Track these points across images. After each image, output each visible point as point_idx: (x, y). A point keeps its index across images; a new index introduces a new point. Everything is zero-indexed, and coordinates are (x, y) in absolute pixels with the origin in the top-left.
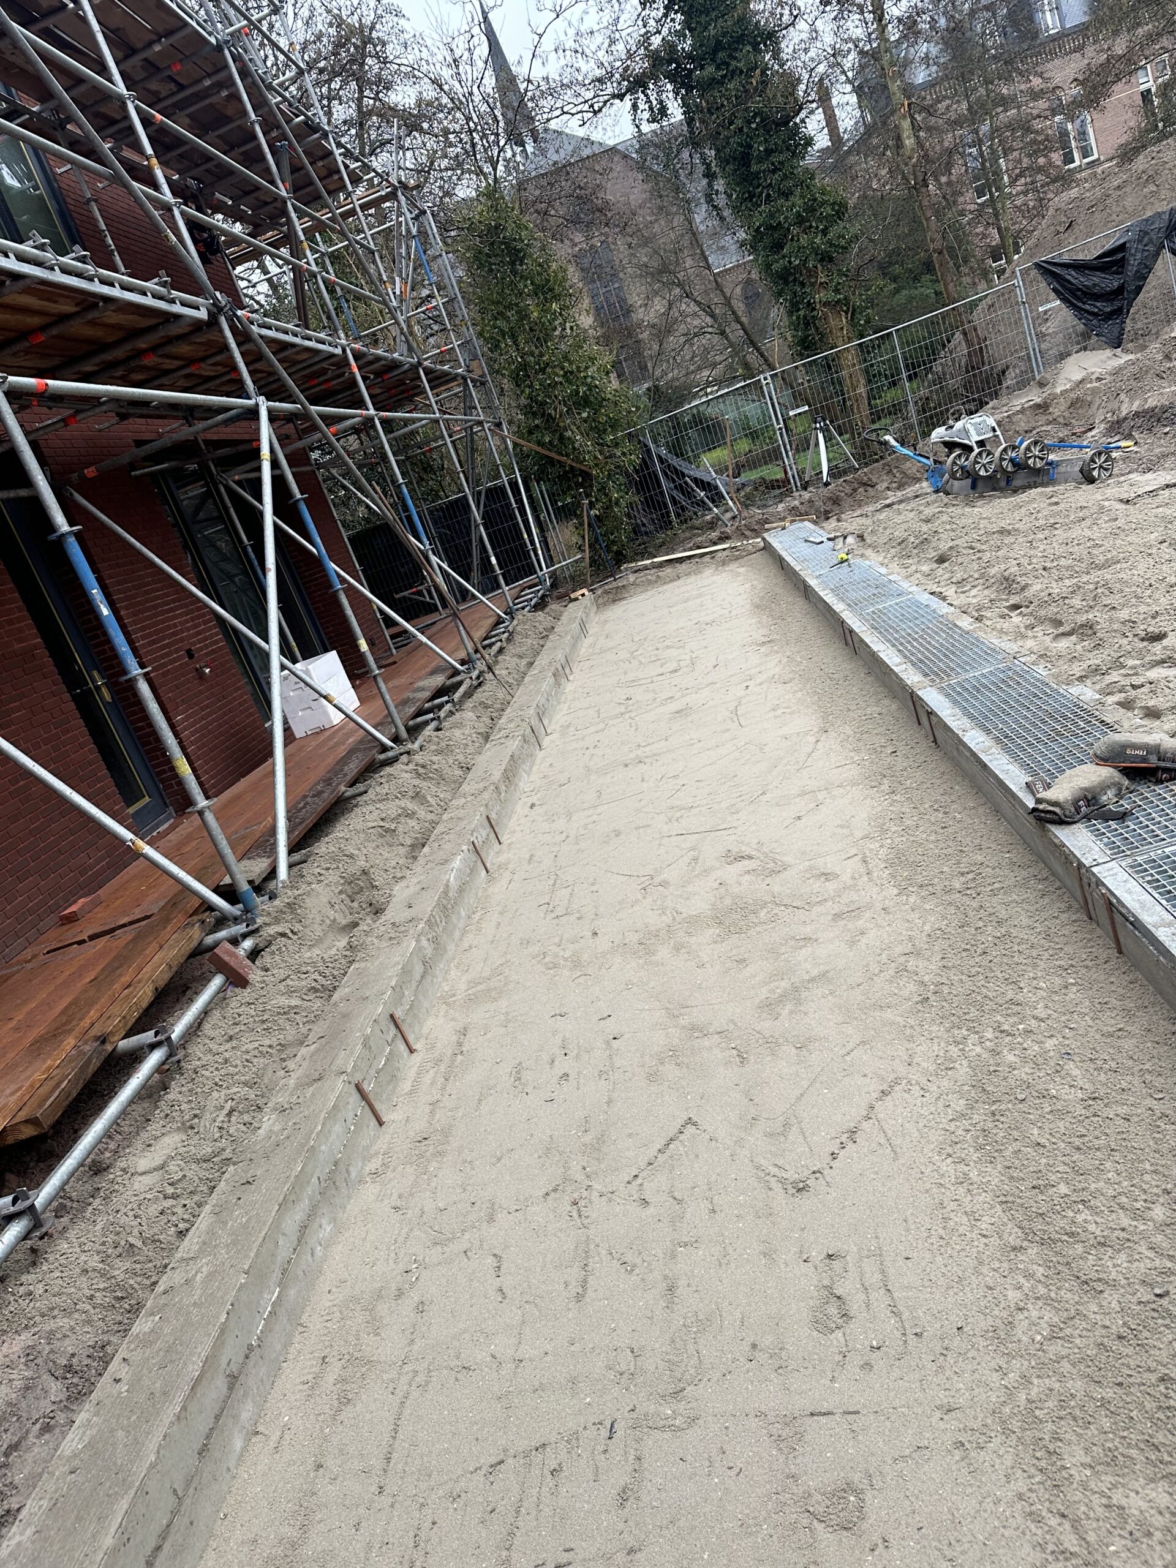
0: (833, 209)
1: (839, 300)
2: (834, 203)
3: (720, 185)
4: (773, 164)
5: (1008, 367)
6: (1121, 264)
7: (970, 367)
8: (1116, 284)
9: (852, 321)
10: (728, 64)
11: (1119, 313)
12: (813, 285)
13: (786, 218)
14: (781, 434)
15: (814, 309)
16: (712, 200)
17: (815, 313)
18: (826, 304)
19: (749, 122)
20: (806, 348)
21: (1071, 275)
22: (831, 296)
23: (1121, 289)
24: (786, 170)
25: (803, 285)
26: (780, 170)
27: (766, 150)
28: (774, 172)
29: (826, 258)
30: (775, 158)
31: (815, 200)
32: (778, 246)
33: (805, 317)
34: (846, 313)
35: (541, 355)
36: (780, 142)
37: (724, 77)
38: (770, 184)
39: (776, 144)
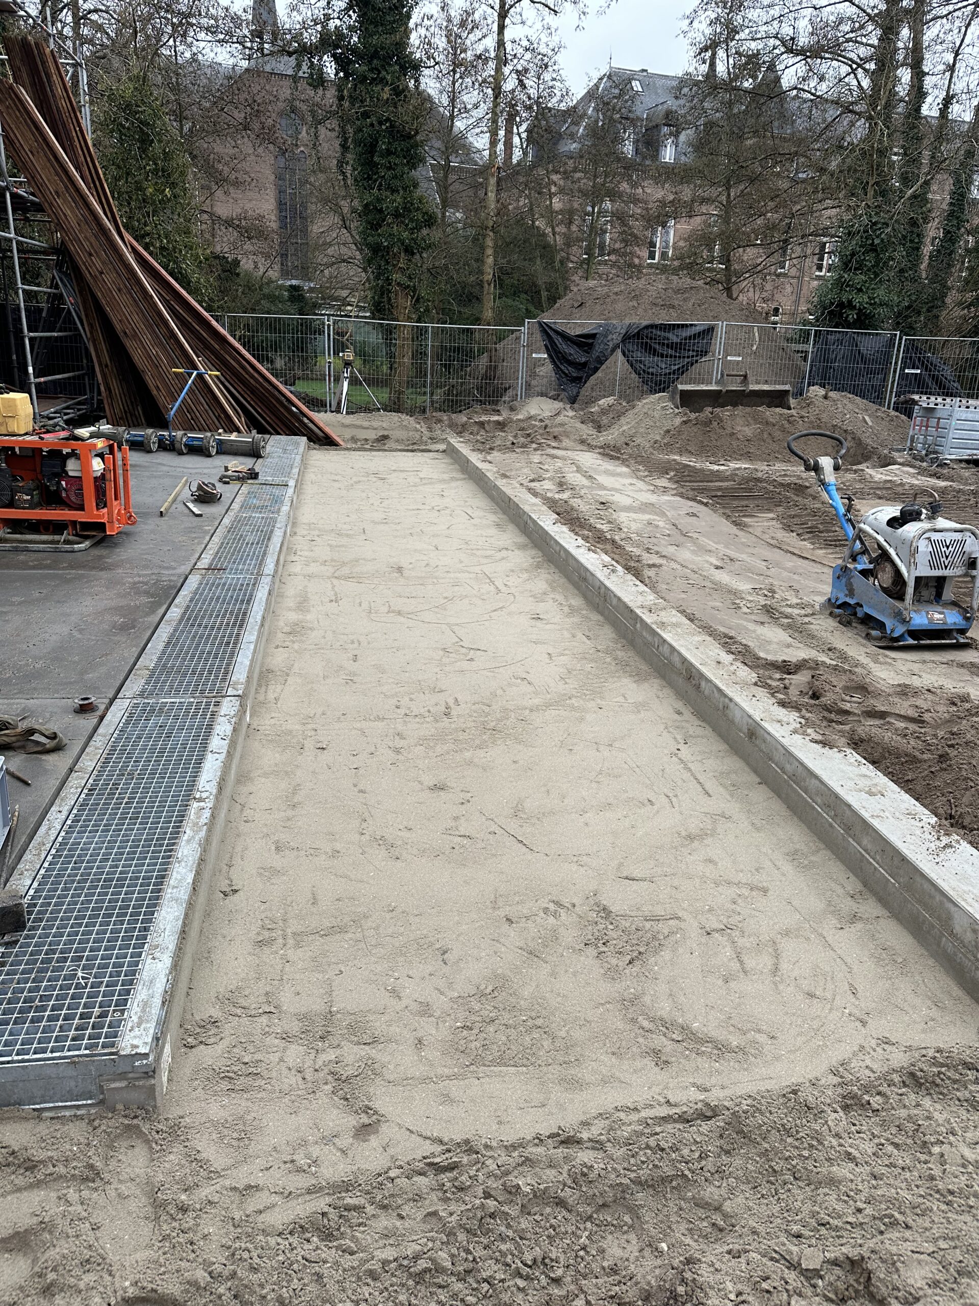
0: (423, 217)
1: (408, 286)
2: (427, 213)
4: (390, 163)
5: (509, 387)
6: (591, 346)
8: (584, 360)
11: (579, 381)
12: (394, 266)
13: (388, 207)
15: (390, 284)
17: (390, 287)
18: (399, 284)
21: (558, 340)
22: (404, 280)
23: (584, 365)
24: (398, 171)
25: (388, 263)
26: (394, 170)
27: (387, 150)
28: (390, 168)
29: (409, 251)
30: (393, 159)
31: (412, 204)
32: (375, 225)
33: (382, 286)
34: (412, 298)
36: (399, 149)
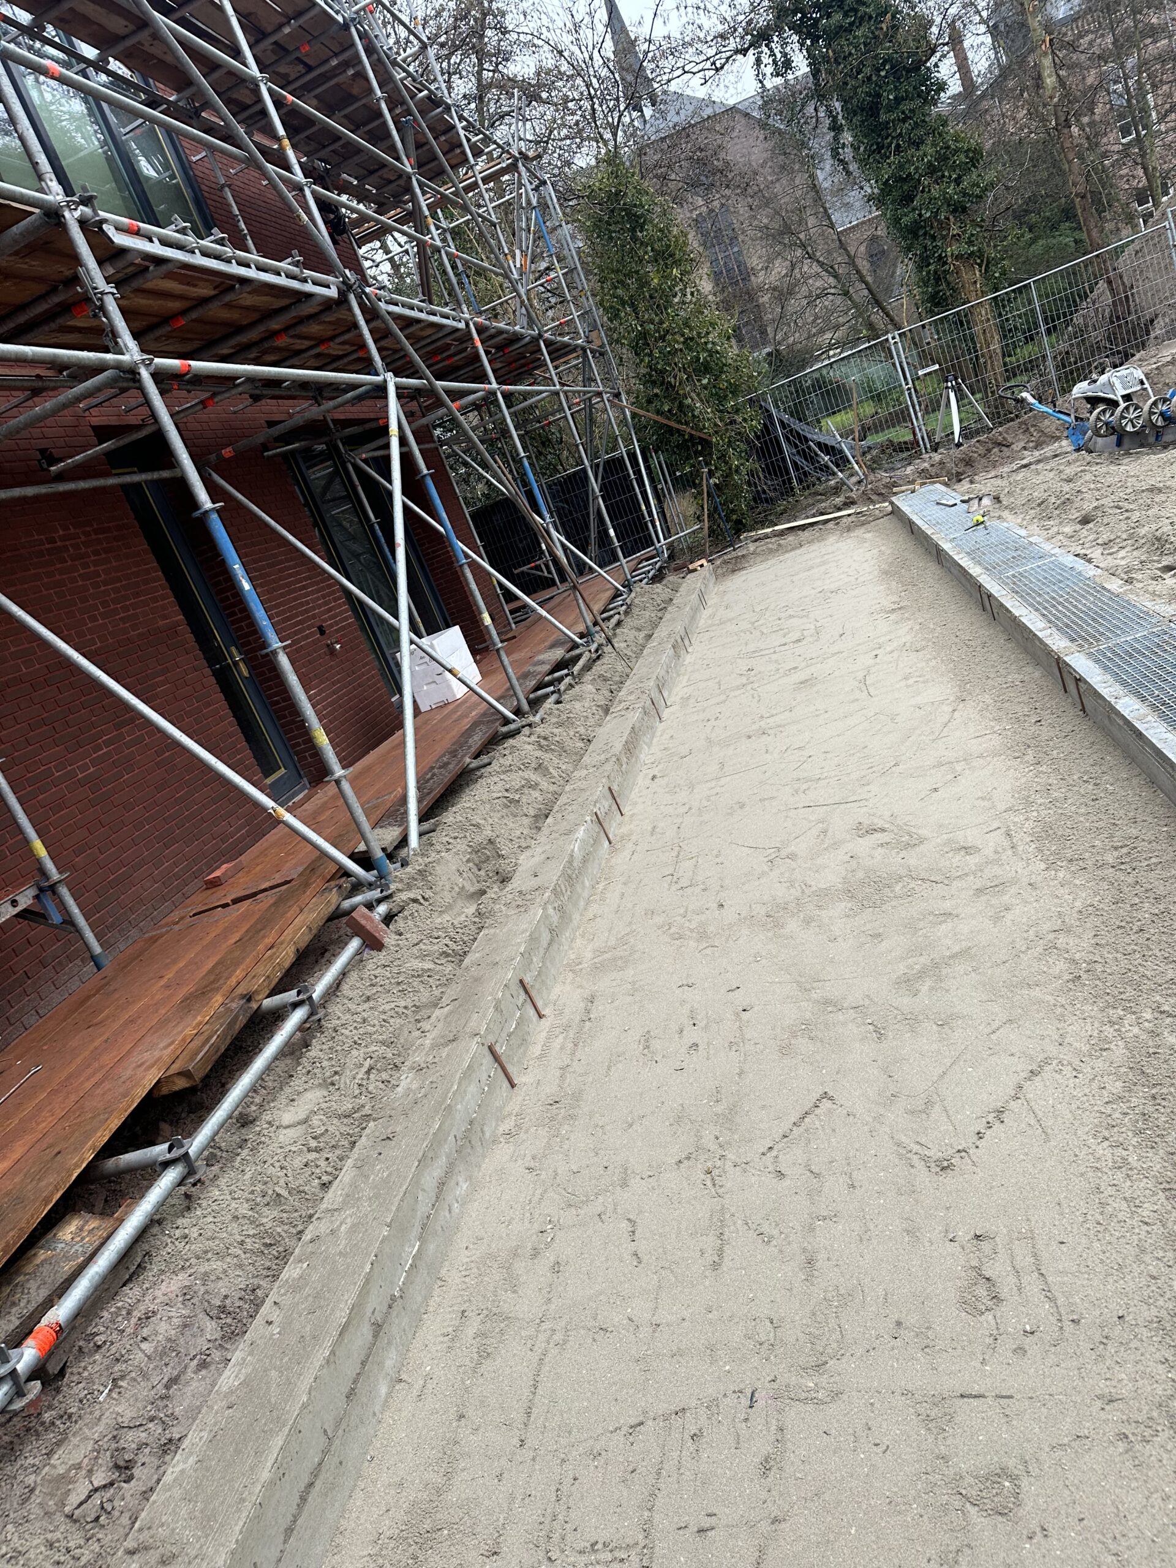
0: (967, 157)
1: (973, 252)
2: (969, 150)
3: (847, 137)
4: (903, 112)
5: (1156, 316)
7: (1114, 318)
9: (987, 274)
10: (856, 11)
12: (944, 237)
13: (917, 168)
14: (910, 394)
15: (945, 263)
16: (838, 154)
17: (947, 267)
18: (958, 257)
19: (879, 70)
20: (937, 305)
22: (965, 248)
24: (918, 117)
25: (933, 238)
26: (911, 118)
27: (896, 98)
28: (904, 121)
29: (959, 209)
30: (906, 106)
31: (948, 147)
32: (908, 199)
33: (935, 272)
34: (980, 266)
35: (661, 322)
36: (911, 89)
37: (852, 24)
38: (900, 134)
39: (906, 91)
